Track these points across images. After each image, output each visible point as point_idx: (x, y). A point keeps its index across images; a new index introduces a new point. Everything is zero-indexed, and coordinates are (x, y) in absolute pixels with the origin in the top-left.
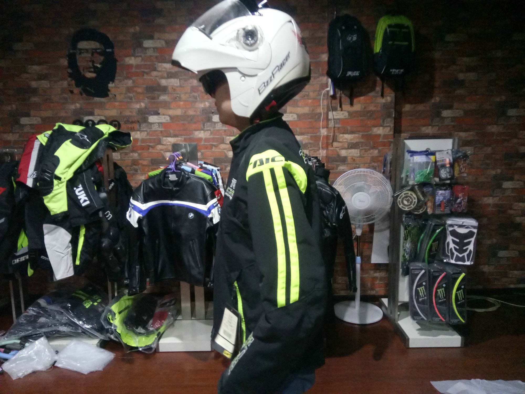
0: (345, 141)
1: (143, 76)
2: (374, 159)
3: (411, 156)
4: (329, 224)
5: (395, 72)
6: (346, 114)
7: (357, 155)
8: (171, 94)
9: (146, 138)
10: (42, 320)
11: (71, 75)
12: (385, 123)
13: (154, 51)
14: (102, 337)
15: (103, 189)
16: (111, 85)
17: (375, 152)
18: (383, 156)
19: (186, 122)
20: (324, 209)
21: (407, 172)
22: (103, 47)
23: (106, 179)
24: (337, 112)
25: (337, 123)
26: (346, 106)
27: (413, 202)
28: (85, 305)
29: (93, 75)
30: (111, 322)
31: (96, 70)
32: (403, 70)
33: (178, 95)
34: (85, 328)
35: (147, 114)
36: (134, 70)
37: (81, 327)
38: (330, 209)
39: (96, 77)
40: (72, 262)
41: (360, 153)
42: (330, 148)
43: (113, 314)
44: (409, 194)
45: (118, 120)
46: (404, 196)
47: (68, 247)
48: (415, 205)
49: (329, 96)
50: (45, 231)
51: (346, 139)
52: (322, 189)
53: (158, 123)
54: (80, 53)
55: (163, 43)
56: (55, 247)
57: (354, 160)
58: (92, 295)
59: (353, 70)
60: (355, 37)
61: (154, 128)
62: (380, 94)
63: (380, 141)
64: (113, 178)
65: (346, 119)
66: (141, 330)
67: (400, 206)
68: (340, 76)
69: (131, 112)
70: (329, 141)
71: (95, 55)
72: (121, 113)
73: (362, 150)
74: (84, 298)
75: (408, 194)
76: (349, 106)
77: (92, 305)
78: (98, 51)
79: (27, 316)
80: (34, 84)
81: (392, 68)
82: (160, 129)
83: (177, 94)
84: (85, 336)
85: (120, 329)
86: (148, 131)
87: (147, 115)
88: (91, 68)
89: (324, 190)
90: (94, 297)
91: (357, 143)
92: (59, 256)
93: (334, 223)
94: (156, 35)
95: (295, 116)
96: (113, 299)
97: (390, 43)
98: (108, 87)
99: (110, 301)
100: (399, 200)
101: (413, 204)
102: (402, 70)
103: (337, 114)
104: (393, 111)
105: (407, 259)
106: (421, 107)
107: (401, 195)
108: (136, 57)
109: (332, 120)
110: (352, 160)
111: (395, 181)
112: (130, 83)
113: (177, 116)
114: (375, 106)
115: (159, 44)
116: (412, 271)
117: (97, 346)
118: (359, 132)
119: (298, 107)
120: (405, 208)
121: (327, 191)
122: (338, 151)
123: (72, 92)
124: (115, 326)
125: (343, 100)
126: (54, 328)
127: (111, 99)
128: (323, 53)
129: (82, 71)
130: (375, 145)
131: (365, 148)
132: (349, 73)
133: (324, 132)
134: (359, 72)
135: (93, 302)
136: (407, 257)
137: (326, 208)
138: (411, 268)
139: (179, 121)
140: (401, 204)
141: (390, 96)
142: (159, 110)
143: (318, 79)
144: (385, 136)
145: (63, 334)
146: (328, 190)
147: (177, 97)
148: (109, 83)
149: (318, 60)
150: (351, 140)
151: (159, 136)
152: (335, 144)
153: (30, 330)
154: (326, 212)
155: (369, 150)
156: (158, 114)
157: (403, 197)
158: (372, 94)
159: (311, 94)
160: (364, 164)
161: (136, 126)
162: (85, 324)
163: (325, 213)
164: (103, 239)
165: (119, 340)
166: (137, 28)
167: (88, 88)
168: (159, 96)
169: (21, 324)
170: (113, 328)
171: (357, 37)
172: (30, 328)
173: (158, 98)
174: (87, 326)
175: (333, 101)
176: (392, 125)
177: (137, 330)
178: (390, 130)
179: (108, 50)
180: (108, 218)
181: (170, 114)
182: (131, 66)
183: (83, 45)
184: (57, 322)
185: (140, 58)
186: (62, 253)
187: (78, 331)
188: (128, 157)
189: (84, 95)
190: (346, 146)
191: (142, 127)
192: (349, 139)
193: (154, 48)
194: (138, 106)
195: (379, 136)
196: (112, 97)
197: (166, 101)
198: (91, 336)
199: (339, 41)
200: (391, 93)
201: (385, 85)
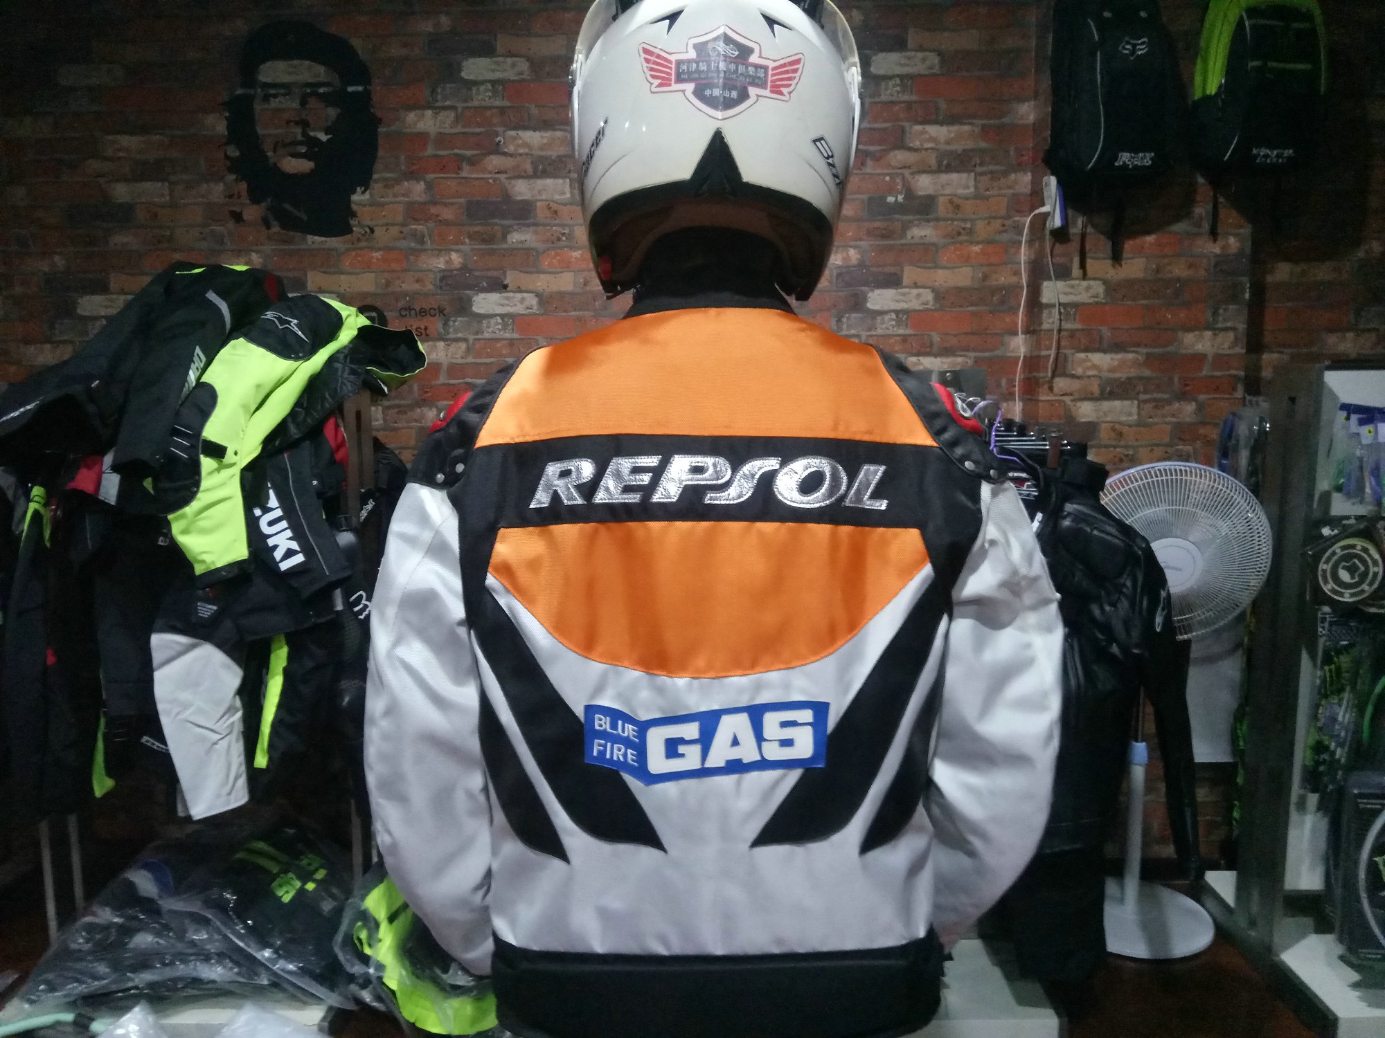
0: (1090, 373)
1: (460, 168)
2: (1182, 433)
3: (1362, 422)
4: (1115, 649)
5: (1266, 156)
6: (1098, 288)
7: (1131, 418)
8: (544, 225)
9: (460, 361)
10: (144, 940)
11: (234, 166)
12: (1221, 318)
13: (495, 93)
14: (334, 999)
15: (346, 519)
16: (358, 197)
17: (1188, 410)
18: (1216, 425)
19: (587, 312)
20: (1097, 599)
21: (1340, 473)
22: (337, 81)
23: (353, 488)
24: (1068, 282)
25: (1067, 320)
26: (1100, 265)
27: (1371, 575)
28: (280, 893)
29: (306, 166)
30: (367, 951)
31: (314, 149)
32: (1291, 151)
33: (566, 231)
34: (282, 973)
35: (470, 288)
36: (430, 151)
37: (267, 968)
38: (1119, 598)
39: (312, 171)
40: (242, 758)
41: (1139, 414)
42: (1044, 397)
43: (372, 925)
44: (1359, 547)
45: (379, 304)
46: (1339, 552)
47: (230, 710)
48: (1375, 586)
49: (1047, 232)
50: (157, 657)
51: (1095, 367)
52: (1088, 530)
53: (502, 316)
54: (266, 98)
55: (523, 65)
56: (190, 711)
57: (1121, 434)
58: (297, 855)
59: (1135, 150)
60: (1143, 43)
61: (490, 330)
62: (1206, 226)
63: (1205, 372)
64: (371, 486)
65: (1097, 303)
66: (457, 973)
67: (1328, 587)
68: (1093, 167)
69: (417, 281)
70: (1042, 375)
71: (313, 103)
72: (388, 284)
73: (1145, 402)
74: (275, 869)
75: (1353, 547)
76: (1109, 262)
77: (301, 892)
78: (321, 90)
79: (91, 928)
80: (121, 192)
81: (1259, 146)
82: (507, 335)
83: (563, 226)
84: (280, 995)
85: (395, 976)
86: (471, 342)
87: (467, 292)
88: (301, 143)
89: (1095, 532)
90: (305, 862)
91: (1129, 378)
92: (204, 739)
93: (1137, 646)
94: (502, 42)
95: (928, 296)
96: (367, 875)
97: (1255, 63)
98: (349, 201)
99: (359, 879)
100: (1325, 567)
101: (1368, 581)
102: (1289, 152)
103: (1069, 290)
104: (1246, 281)
105: (1339, 760)
106: (1323, 272)
107: (1333, 548)
108: (438, 109)
109: (1054, 306)
110: (1113, 435)
111: (1283, 503)
112: (418, 190)
113: (562, 295)
114: (1190, 266)
115: (512, 69)
116: (1359, 801)
117: (321, 1029)
118: (1139, 346)
119: (936, 267)
120: (1341, 595)
121: (1108, 538)
122: (1069, 403)
123: (238, 217)
124: (380, 967)
125: (1088, 247)
126: (181, 970)
127: (359, 240)
128: (1021, 100)
129: (270, 154)
130: (1188, 388)
131: (1156, 395)
132: (1125, 157)
133: (1019, 345)
134: (1153, 154)
135: (304, 883)
136: (1337, 756)
137: (1103, 592)
138: (1356, 792)
139: (565, 311)
140: (1330, 580)
141: (1235, 235)
142: (505, 273)
143: (1003, 180)
144: (1221, 360)
145: (210, 989)
146: (1110, 534)
147: (563, 234)
148: (354, 192)
149: (1006, 120)
150: (1110, 371)
151: (505, 356)
152: (1061, 384)
153: (103, 975)
154: (1103, 610)
155: (1169, 402)
156: (499, 286)
157: (1335, 558)
158: (1180, 227)
159: (980, 225)
160: (1150, 448)
161: (436, 325)
162: (280, 957)
163: (1096, 612)
164: (343, 682)
165: (388, 1007)
166: (445, 20)
167: (287, 206)
168: (506, 232)
169: (77, 956)
170: (371, 971)
171: (1150, 44)
172: (102, 969)
173: (504, 237)
174: (291, 967)
175: (1059, 248)
176: (1242, 327)
177: (444, 976)
178: (1236, 338)
179: (350, 89)
180: (361, 612)
181: (540, 289)
182: (422, 137)
183: (274, 71)
184: (190, 951)
185: (452, 115)
186: (212, 730)
187: (258, 982)
188: (408, 422)
189: (276, 229)
190: (1096, 389)
191: (451, 330)
192: (1105, 367)
193: (494, 83)
194: (440, 263)
195: (1200, 358)
196: (363, 235)
197: (529, 249)
198: (301, 997)
199: (1095, 55)
200: (1241, 227)
201: (1221, 200)
